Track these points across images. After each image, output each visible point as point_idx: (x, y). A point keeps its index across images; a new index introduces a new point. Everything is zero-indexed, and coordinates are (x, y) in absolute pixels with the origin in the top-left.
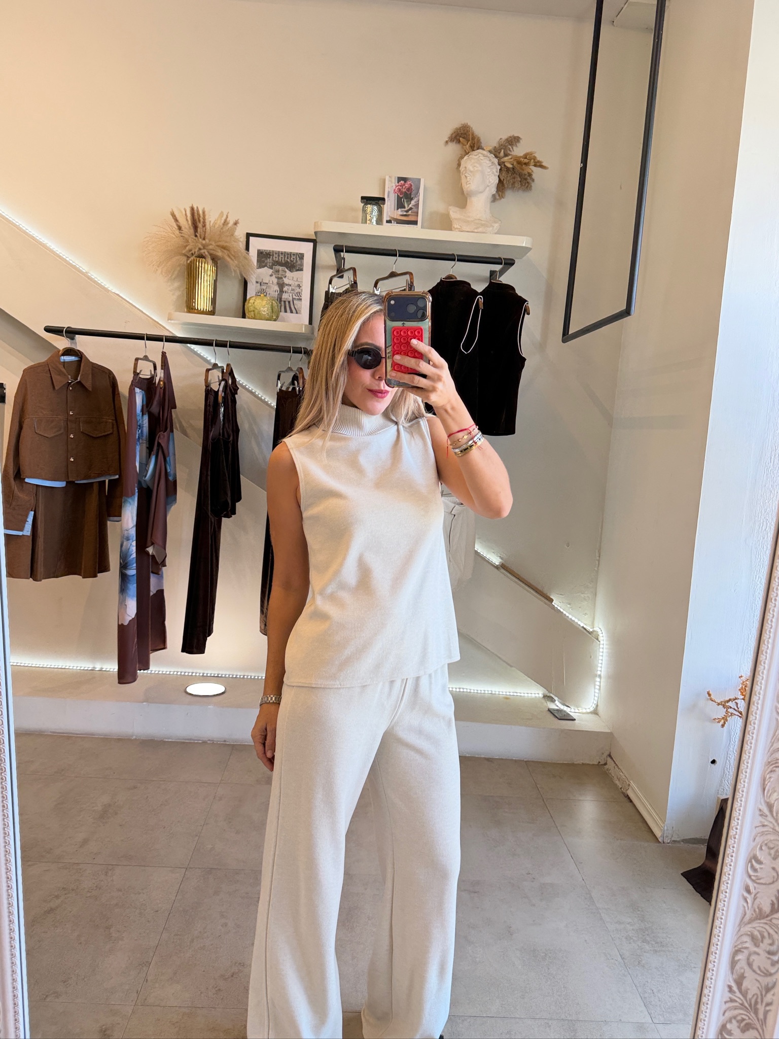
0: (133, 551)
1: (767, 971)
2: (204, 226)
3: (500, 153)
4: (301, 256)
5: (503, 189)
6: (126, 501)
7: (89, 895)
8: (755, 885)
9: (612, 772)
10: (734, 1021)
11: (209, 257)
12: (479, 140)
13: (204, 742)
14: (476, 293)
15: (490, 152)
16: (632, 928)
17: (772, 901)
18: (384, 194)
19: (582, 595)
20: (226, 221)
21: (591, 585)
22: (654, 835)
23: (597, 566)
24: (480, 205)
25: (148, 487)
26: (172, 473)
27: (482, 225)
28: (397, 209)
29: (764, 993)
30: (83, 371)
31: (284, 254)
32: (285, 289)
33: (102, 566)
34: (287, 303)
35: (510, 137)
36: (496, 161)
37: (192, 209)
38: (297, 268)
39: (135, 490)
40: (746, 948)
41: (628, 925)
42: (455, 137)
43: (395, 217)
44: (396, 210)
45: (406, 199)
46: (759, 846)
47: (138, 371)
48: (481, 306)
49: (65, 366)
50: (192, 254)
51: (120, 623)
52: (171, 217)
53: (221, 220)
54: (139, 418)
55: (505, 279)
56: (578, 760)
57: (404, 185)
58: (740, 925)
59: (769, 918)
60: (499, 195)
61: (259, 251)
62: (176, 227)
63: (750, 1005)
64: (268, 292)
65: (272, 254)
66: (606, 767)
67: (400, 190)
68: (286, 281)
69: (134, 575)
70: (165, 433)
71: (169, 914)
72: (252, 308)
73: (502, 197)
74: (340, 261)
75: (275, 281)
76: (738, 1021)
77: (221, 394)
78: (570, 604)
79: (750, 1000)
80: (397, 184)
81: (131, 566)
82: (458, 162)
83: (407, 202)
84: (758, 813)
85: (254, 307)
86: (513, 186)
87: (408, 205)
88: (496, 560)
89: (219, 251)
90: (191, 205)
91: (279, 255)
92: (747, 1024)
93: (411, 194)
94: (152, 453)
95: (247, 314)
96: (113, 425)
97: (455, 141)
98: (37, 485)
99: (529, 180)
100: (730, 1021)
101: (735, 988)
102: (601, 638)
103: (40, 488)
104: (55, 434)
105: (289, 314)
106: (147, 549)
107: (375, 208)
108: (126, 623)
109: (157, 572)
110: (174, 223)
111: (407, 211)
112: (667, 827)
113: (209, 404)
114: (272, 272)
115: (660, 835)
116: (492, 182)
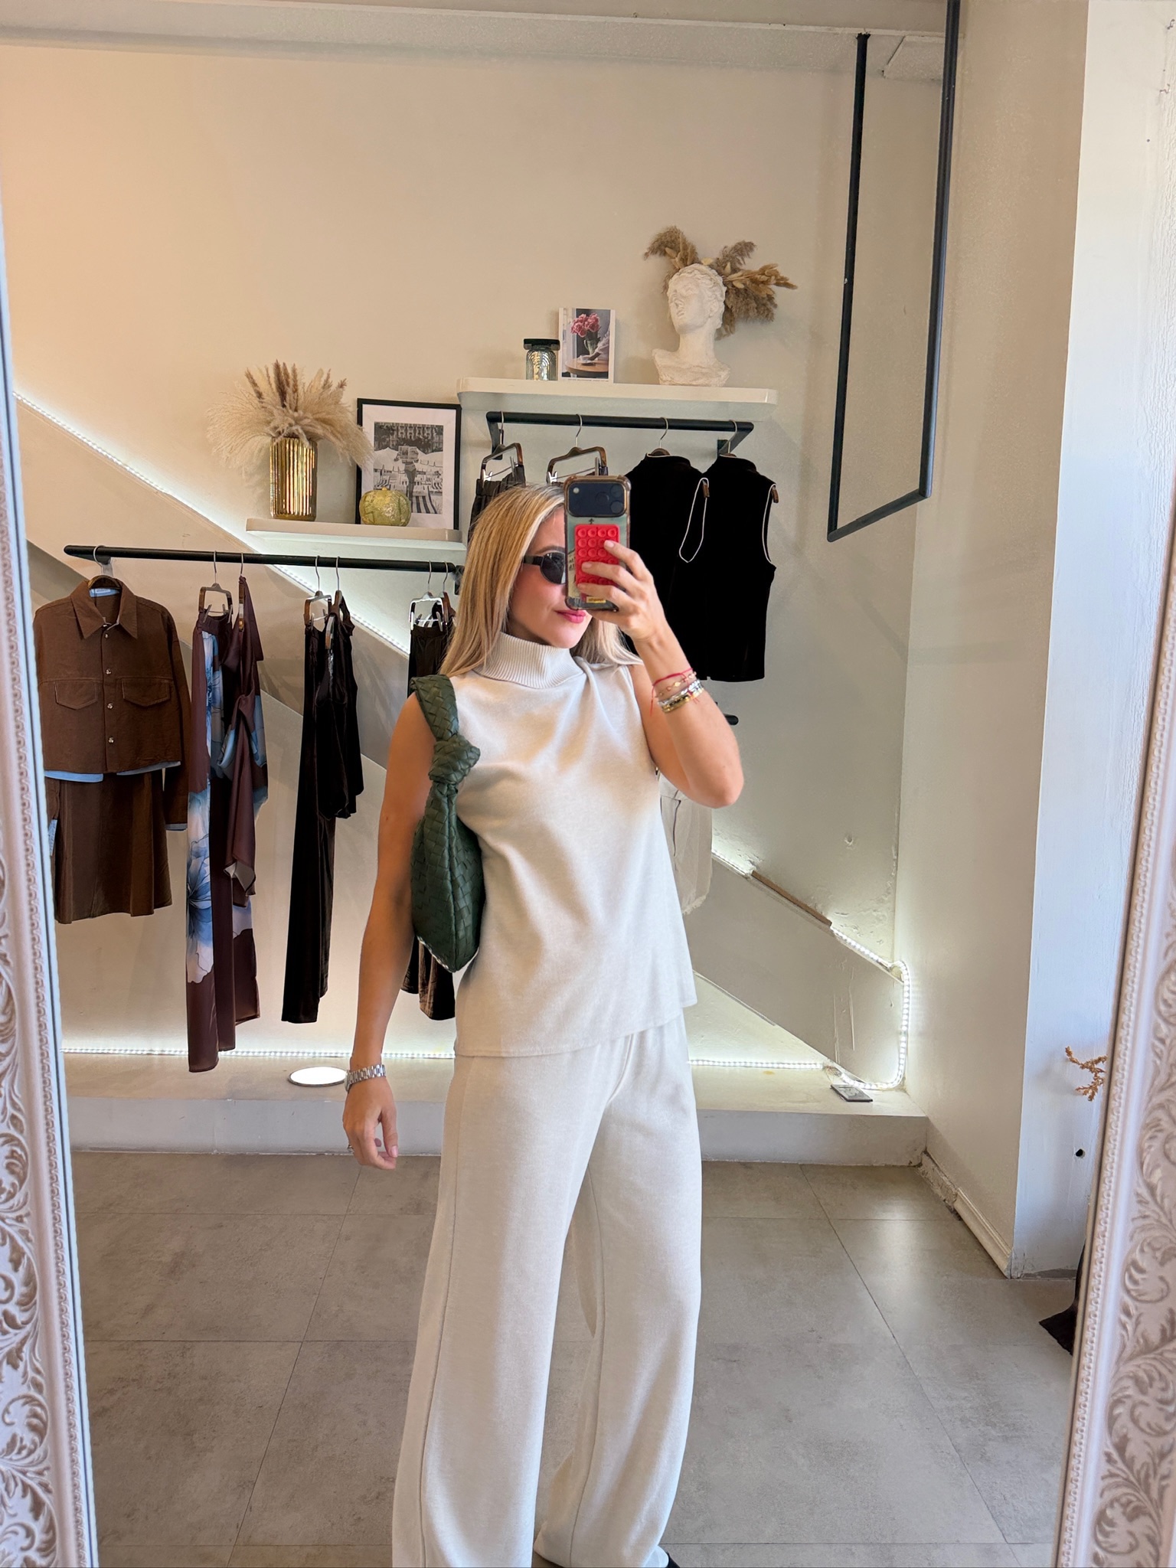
0: (206, 873)
1: (1160, 1428)
2: (295, 391)
3: (724, 267)
4: (440, 430)
5: (731, 321)
6: (193, 798)
7: (159, 1386)
8: (1137, 1304)
9: (930, 1175)
10: (1116, 1505)
11: (304, 435)
12: (693, 251)
13: (320, 1155)
14: (697, 474)
15: (711, 266)
16: (969, 1405)
17: (1162, 1326)
18: (557, 333)
19: (875, 914)
20: (327, 381)
21: (886, 899)
22: (997, 1267)
23: (894, 869)
24: (698, 345)
25: (225, 776)
26: (260, 754)
27: (704, 374)
28: (578, 357)
29: (1157, 1461)
30: (123, 610)
31: (413, 427)
32: (418, 478)
33: (160, 897)
34: (421, 499)
35: (739, 244)
36: (720, 279)
37: (277, 366)
38: (434, 448)
39: (207, 782)
40: (1128, 1397)
41: (963, 1402)
42: (659, 247)
43: (575, 368)
44: (576, 359)
45: (590, 340)
46: (1139, 1247)
47: (206, 607)
48: (707, 493)
49: (97, 603)
50: (279, 433)
51: (189, 981)
52: (247, 380)
53: (320, 381)
54: (209, 675)
55: (740, 452)
56: (880, 1161)
57: (586, 320)
58: (1118, 1362)
59: (1160, 1351)
60: (726, 329)
61: (376, 424)
62: (255, 395)
63: (1138, 1480)
64: (392, 485)
65: (396, 428)
66: (921, 1169)
67: (580, 328)
68: (418, 466)
69: (208, 908)
70: (249, 697)
71: (280, 1410)
72: (369, 509)
73: (730, 332)
74: (497, 435)
75: (402, 467)
76: (1122, 1505)
77: (329, 636)
78: (856, 928)
79: (1139, 1472)
80: (576, 319)
81: (203, 896)
82: (663, 284)
83: (591, 344)
84: (1135, 1199)
85: (373, 507)
86: (747, 317)
87: (594, 350)
88: (745, 867)
89: (319, 427)
90: (275, 361)
91: (406, 430)
92: (1136, 1508)
93: (596, 333)
94: (230, 726)
95: (362, 517)
96: (170, 688)
97: (658, 253)
98: (60, 780)
99: (769, 306)
100: (1111, 1505)
101: (1115, 1456)
102: (905, 977)
103: (66, 785)
104: (85, 705)
105: (424, 515)
106: (227, 869)
107: (546, 355)
108: (199, 980)
109: (242, 903)
110: (252, 388)
111: (592, 359)
112: (1015, 1254)
113: (312, 652)
114: (398, 455)
115: (1006, 1267)
116: (716, 311)
